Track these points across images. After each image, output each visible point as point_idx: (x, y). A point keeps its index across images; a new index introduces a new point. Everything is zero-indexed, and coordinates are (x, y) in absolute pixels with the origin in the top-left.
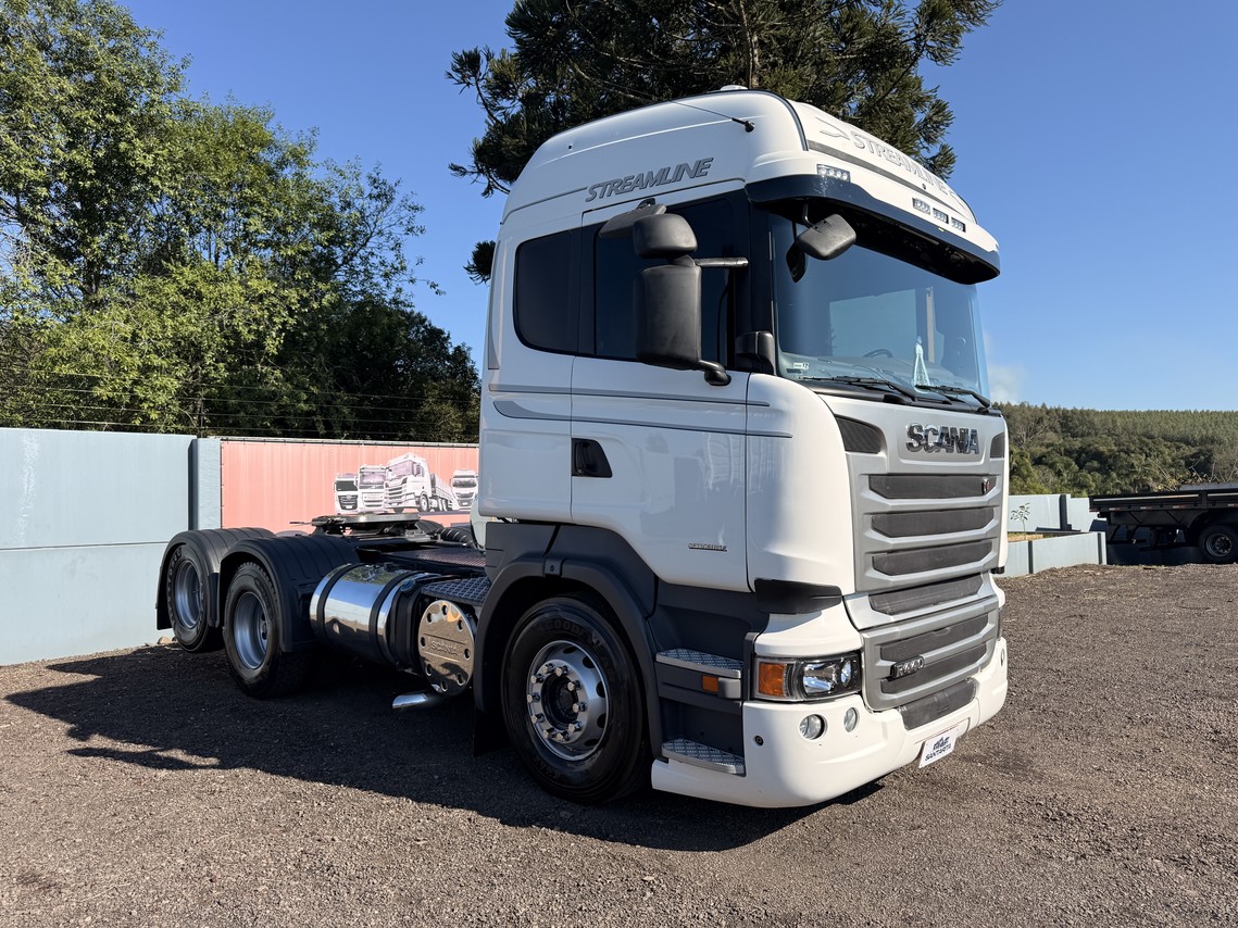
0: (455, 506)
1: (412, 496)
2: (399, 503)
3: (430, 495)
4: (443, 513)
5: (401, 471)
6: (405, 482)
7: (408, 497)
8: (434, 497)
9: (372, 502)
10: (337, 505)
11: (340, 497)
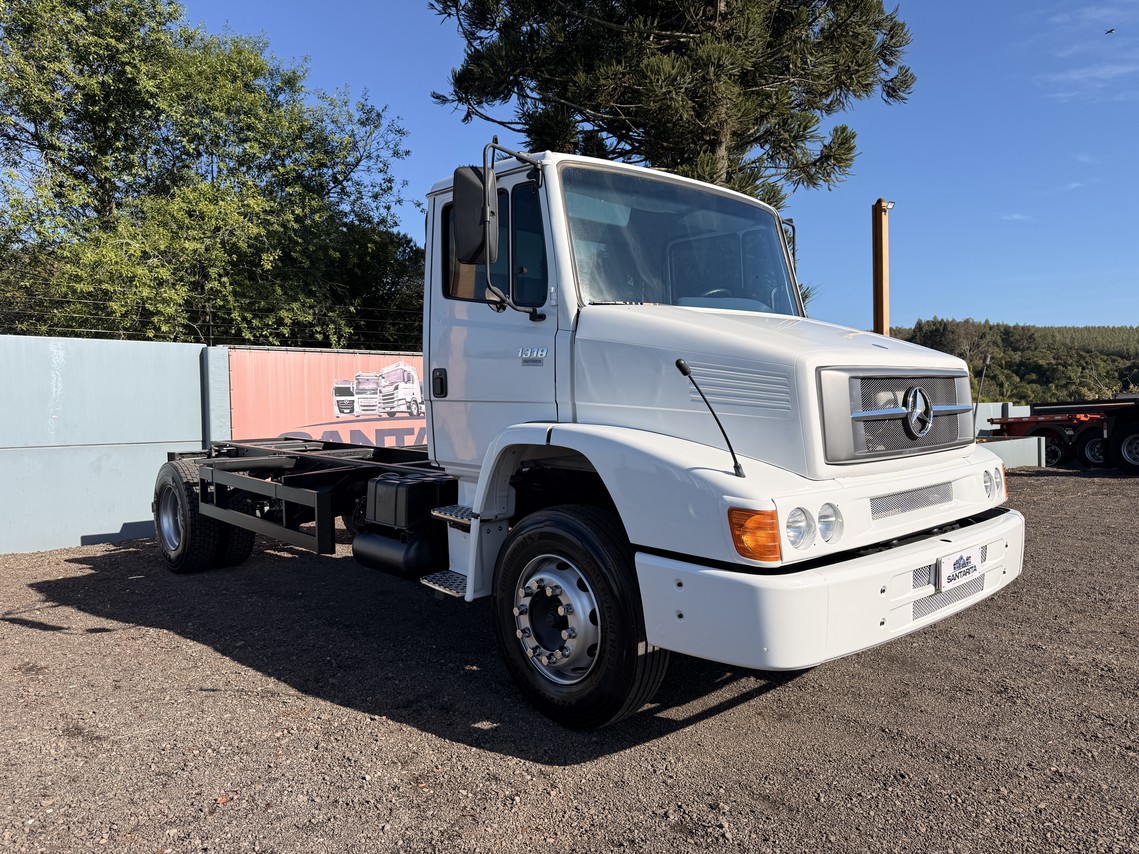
1: (404, 402)
2: (392, 408)
3: (419, 401)
5: (393, 378)
6: (396, 388)
7: (400, 402)
8: (423, 402)
9: (367, 407)
10: (336, 409)
11: (338, 402)
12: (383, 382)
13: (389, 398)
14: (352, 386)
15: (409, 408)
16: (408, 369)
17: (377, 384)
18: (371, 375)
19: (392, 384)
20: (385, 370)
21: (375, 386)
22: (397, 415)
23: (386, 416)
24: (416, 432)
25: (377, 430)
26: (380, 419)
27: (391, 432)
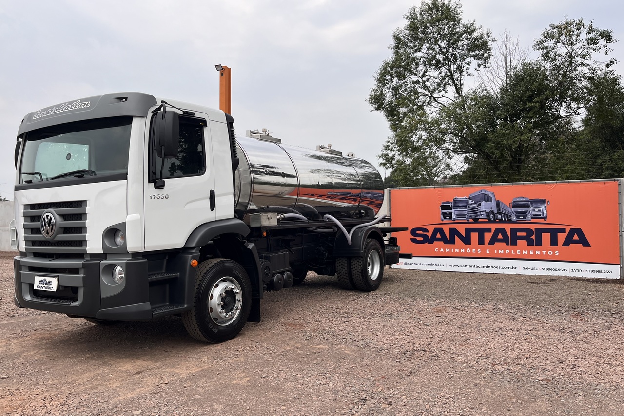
0: (514, 218)
1: (484, 213)
2: (475, 216)
3: (496, 212)
4: (505, 222)
5: (478, 199)
6: (480, 205)
7: (481, 213)
8: (498, 213)
9: (459, 216)
10: (442, 217)
11: (443, 213)
13: (474, 211)
14: (451, 204)
15: (487, 216)
16: (486, 193)
17: (467, 202)
18: (463, 198)
19: (476, 202)
20: (472, 195)
21: (465, 204)
22: (480, 220)
23: (471, 220)
25: (466, 229)
26: (469, 222)
27: (475, 230)
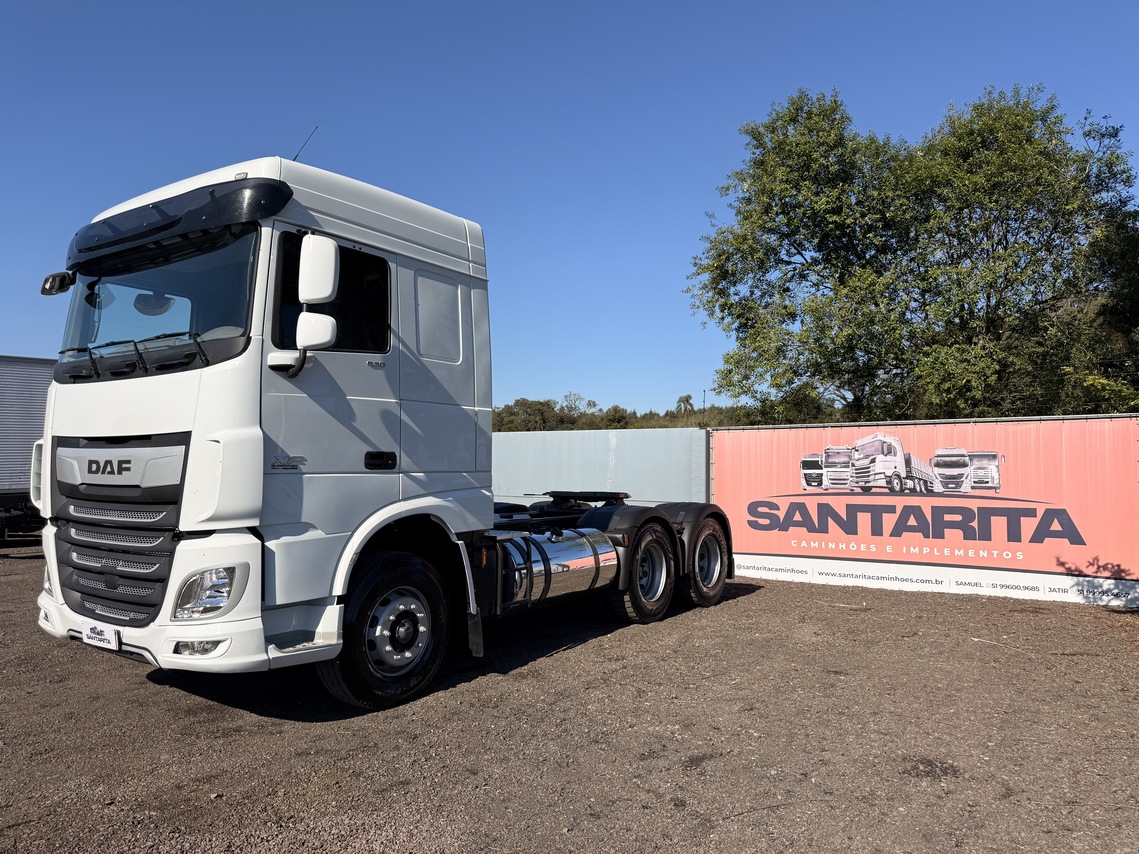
0: (938, 487)
1: (882, 476)
2: (866, 482)
3: (903, 475)
4: (921, 494)
5: (869, 451)
6: (873, 461)
7: (877, 477)
8: (907, 477)
9: (835, 481)
10: (804, 482)
11: (805, 474)
12: (856, 455)
13: (863, 472)
14: (821, 459)
15: (888, 483)
16: (889, 440)
17: (850, 457)
18: (842, 448)
19: (867, 457)
20: (859, 443)
21: (846, 459)
22: (874, 490)
23: (859, 490)
24: (899, 510)
26: (852, 493)
27: (864, 508)
